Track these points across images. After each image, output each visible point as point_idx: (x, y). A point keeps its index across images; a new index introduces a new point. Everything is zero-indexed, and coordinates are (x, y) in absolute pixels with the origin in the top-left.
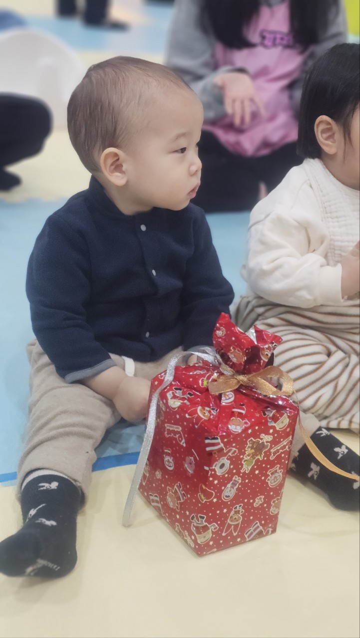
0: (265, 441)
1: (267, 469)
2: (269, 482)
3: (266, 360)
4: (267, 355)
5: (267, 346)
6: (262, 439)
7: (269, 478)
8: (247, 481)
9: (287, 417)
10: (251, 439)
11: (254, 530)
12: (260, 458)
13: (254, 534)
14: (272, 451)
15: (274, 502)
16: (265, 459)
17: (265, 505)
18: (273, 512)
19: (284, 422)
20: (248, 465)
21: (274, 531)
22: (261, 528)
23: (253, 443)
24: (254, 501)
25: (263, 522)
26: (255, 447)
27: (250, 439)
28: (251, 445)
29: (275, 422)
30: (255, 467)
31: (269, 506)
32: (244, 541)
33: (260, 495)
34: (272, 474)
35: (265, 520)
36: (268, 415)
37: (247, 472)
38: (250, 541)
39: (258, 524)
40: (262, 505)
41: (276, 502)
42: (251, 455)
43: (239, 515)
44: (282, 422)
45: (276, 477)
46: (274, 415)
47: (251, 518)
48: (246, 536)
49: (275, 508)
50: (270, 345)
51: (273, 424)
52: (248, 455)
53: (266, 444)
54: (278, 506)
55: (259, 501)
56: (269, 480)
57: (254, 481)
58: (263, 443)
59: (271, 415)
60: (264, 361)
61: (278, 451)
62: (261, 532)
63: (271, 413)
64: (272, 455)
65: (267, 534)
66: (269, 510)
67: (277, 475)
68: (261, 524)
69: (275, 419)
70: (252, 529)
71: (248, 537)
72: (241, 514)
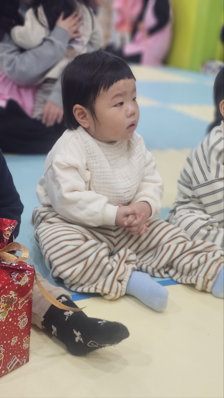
0: (13, 296)
1: (17, 317)
2: (20, 325)
3: (8, 239)
4: (8, 235)
5: (7, 229)
6: (11, 295)
7: (19, 322)
8: (4, 328)
9: (27, 276)
10: (4, 296)
11: (14, 363)
12: (11, 309)
13: (14, 365)
14: (19, 302)
15: (25, 340)
16: (15, 309)
17: (19, 343)
18: (25, 347)
19: (25, 280)
20: (3, 316)
21: (28, 361)
22: (18, 360)
23: (5, 299)
24: (11, 341)
25: (19, 356)
26: (7, 301)
27: (2, 296)
28: (3, 300)
29: (19, 282)
30: (9, 316)
31: (22, 344)
32: (7, 372)
33: (15, 336)
34: (21, 319)
35: (20, 353)
36: (14, 277)
37: (3, 321)
38: (11, 371)
39: (16, 358)
40: (17, 343)
41: (27, 339)
42: (5, 308)
43: (1, 354)
44: (24, 281)
45: (24, 321)
46: (17, 276)
47: (10, 354)
48: (8, 368)
49: (26, 344)
50: (10, 228)
51: (18, 283)
52: (3, 308)
53: (14, 298)
54: (28, 342)
55: (14, 341)
56: (19, 324)
57: (9, 327)
58: (12, 297)
59: (16, 277)
60: (6, 239)
61: (23, 302)
62: (18, 363)
63: (15, 276)
64: (20, 305)
65: (23, 364)
66: (22, 346)
67: (25, 319)
68: (18, 358)
69: (19, 279)
70: (12, 362)
71: (10, 368)
72: (2, 352)
